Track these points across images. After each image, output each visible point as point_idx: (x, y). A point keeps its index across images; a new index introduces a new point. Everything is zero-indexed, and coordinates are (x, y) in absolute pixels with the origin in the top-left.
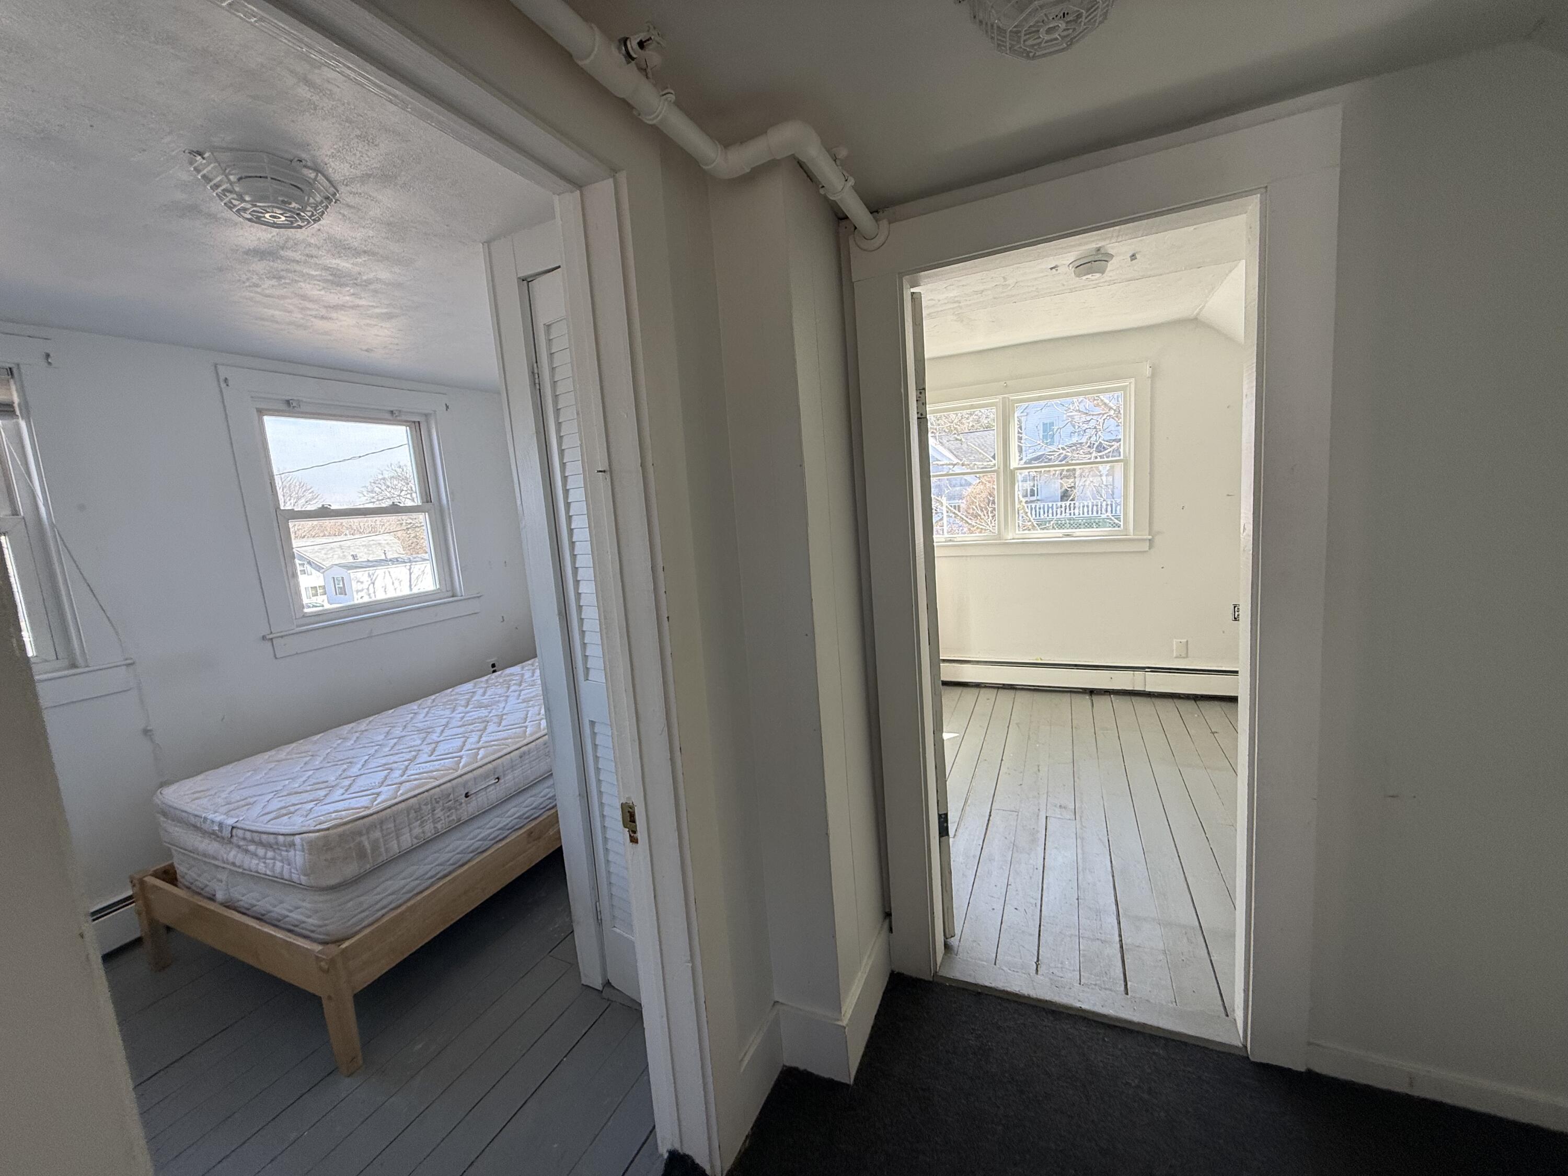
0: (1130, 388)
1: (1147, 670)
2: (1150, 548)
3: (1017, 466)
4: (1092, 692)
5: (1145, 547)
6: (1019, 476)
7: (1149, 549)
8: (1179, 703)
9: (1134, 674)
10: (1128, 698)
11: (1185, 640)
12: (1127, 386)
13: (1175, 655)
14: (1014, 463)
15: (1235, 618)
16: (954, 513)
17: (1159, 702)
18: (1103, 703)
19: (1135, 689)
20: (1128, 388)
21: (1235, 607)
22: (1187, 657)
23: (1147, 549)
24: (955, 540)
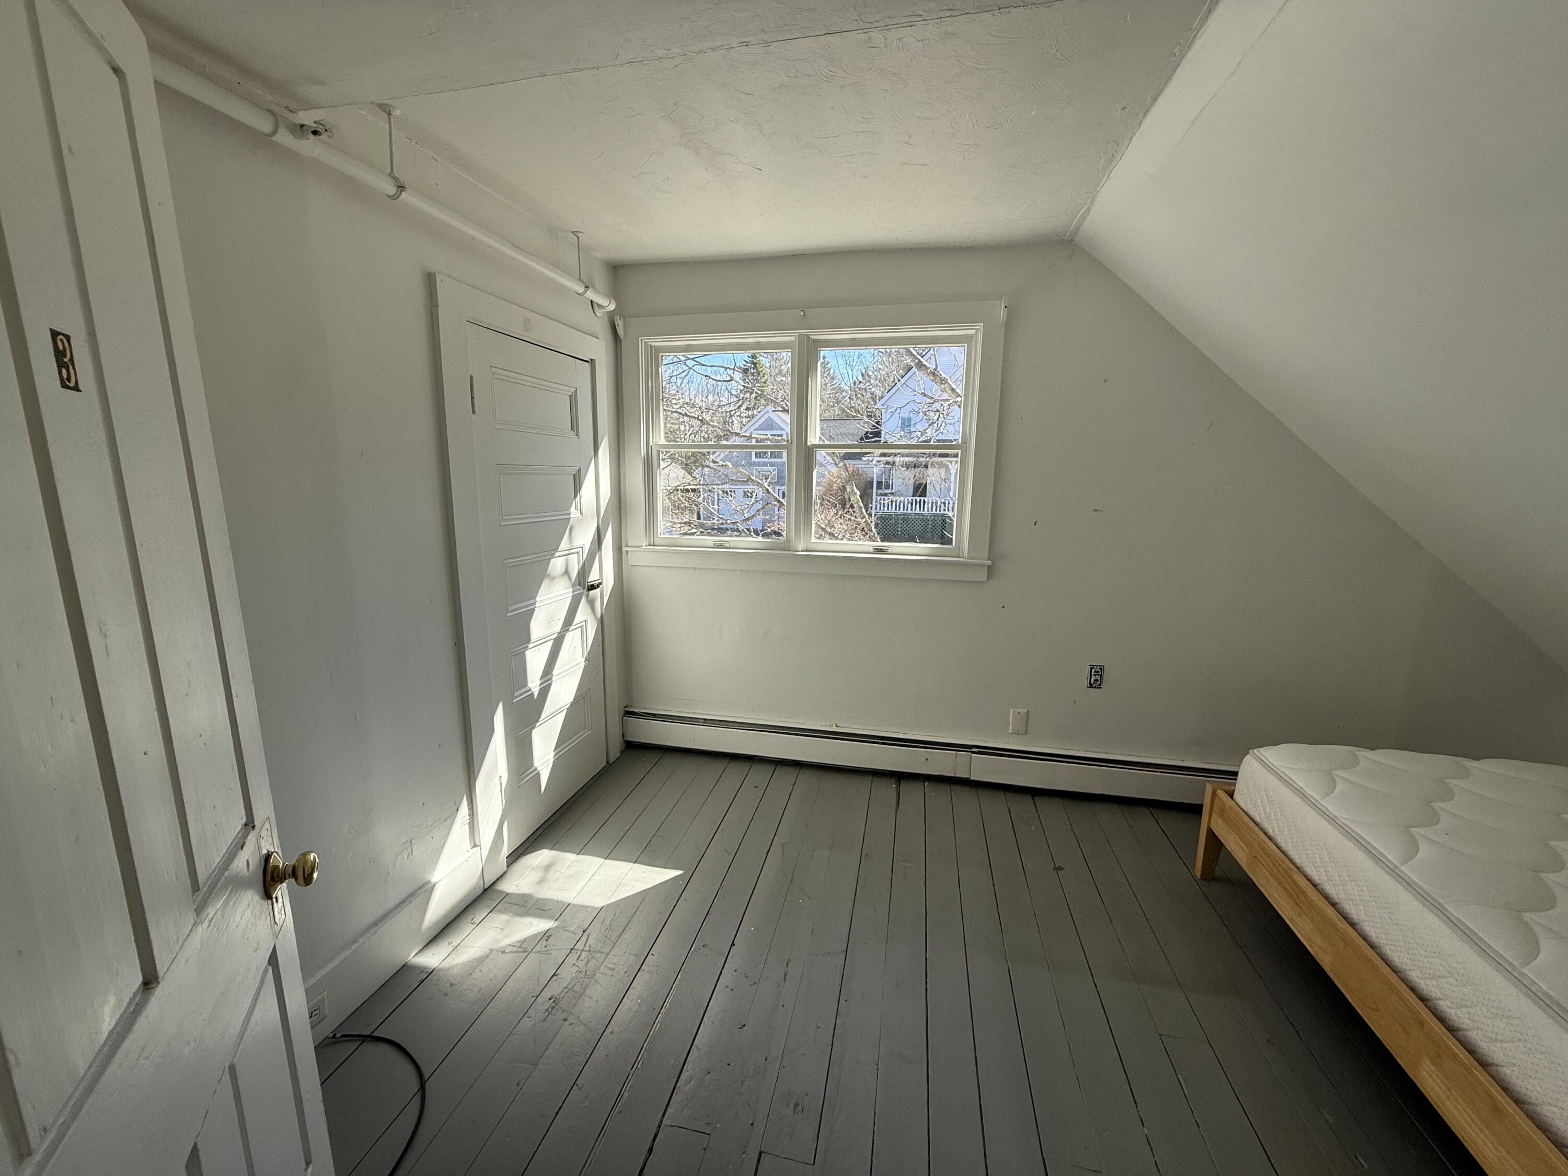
0: (977, 336)
1: (974, 750)
2: (989, 577)
3: (817, 442)
4: (900, 777)
5: (982, 575)
6: (821, 455)
7: (987, 580)
8: (1011, 797)
9: (956, 754)
10: (947, 787)
11: (1026, 711)
12: (972, 336)
13: (1010, 732)
14: (814, 438)
15: (1090, 684)
16: (779, 501)
17: (984, 794)
18: (913, 794)
19: (957, 776)
20: (974, 338)
21: (1091, 669)
22: (1026, 733)
23: (984, 578)
24: (727, 545)
